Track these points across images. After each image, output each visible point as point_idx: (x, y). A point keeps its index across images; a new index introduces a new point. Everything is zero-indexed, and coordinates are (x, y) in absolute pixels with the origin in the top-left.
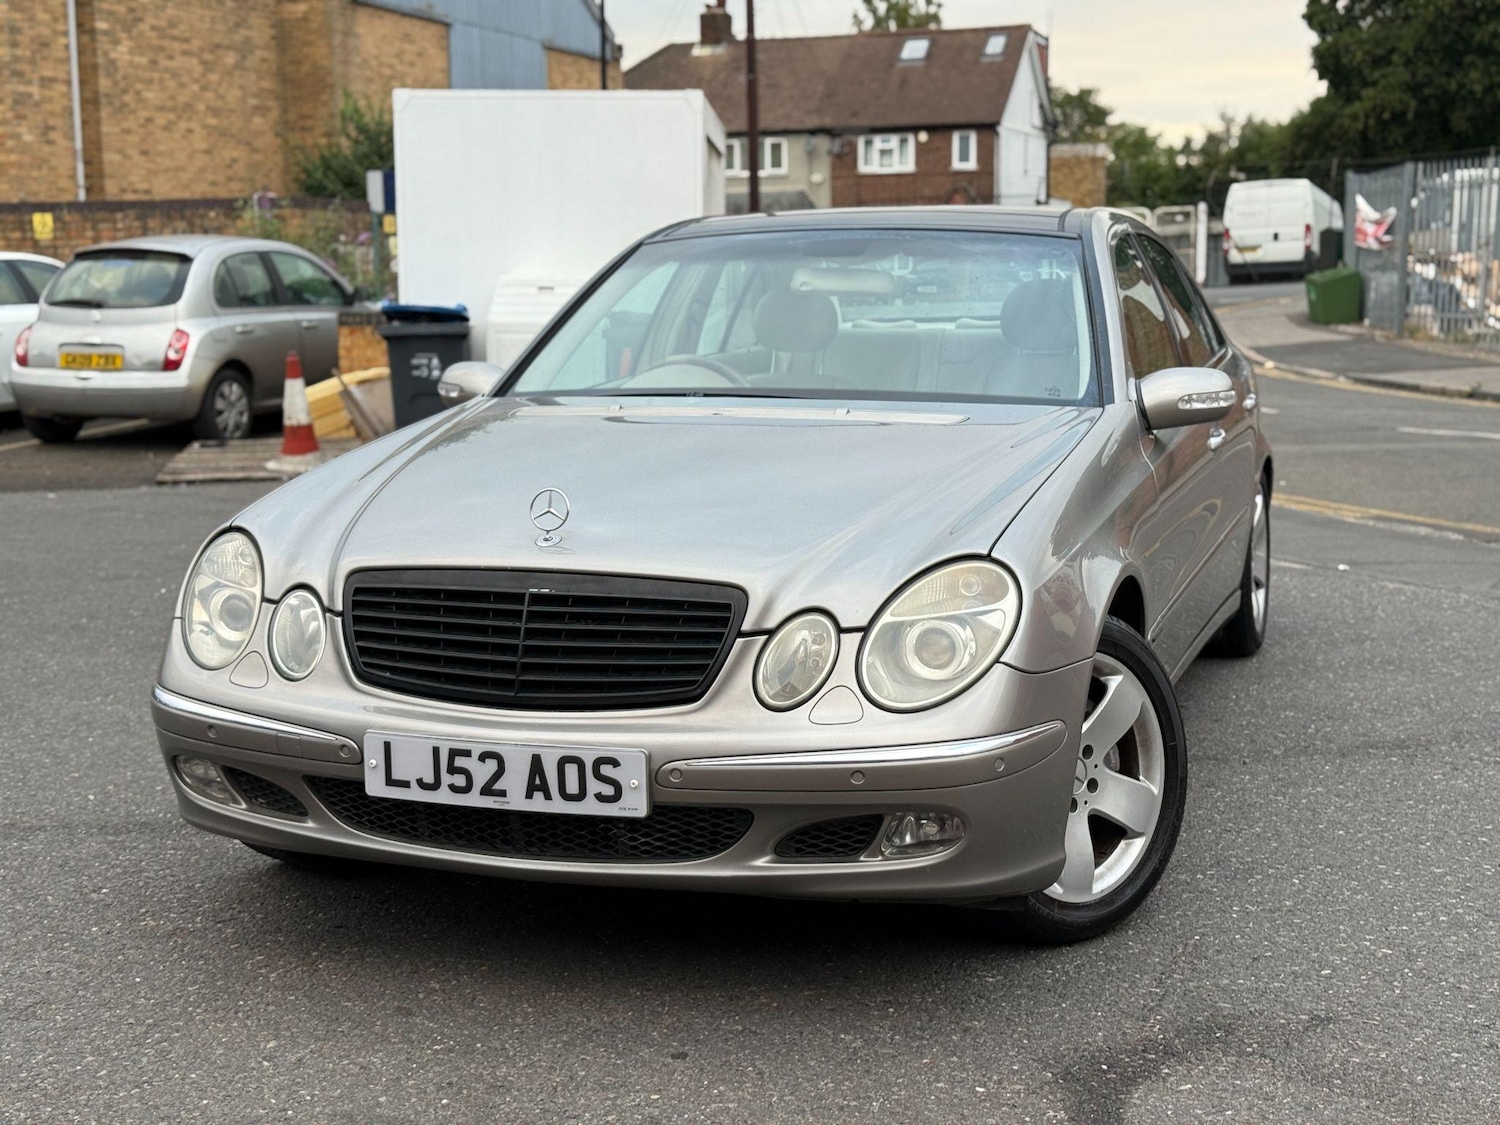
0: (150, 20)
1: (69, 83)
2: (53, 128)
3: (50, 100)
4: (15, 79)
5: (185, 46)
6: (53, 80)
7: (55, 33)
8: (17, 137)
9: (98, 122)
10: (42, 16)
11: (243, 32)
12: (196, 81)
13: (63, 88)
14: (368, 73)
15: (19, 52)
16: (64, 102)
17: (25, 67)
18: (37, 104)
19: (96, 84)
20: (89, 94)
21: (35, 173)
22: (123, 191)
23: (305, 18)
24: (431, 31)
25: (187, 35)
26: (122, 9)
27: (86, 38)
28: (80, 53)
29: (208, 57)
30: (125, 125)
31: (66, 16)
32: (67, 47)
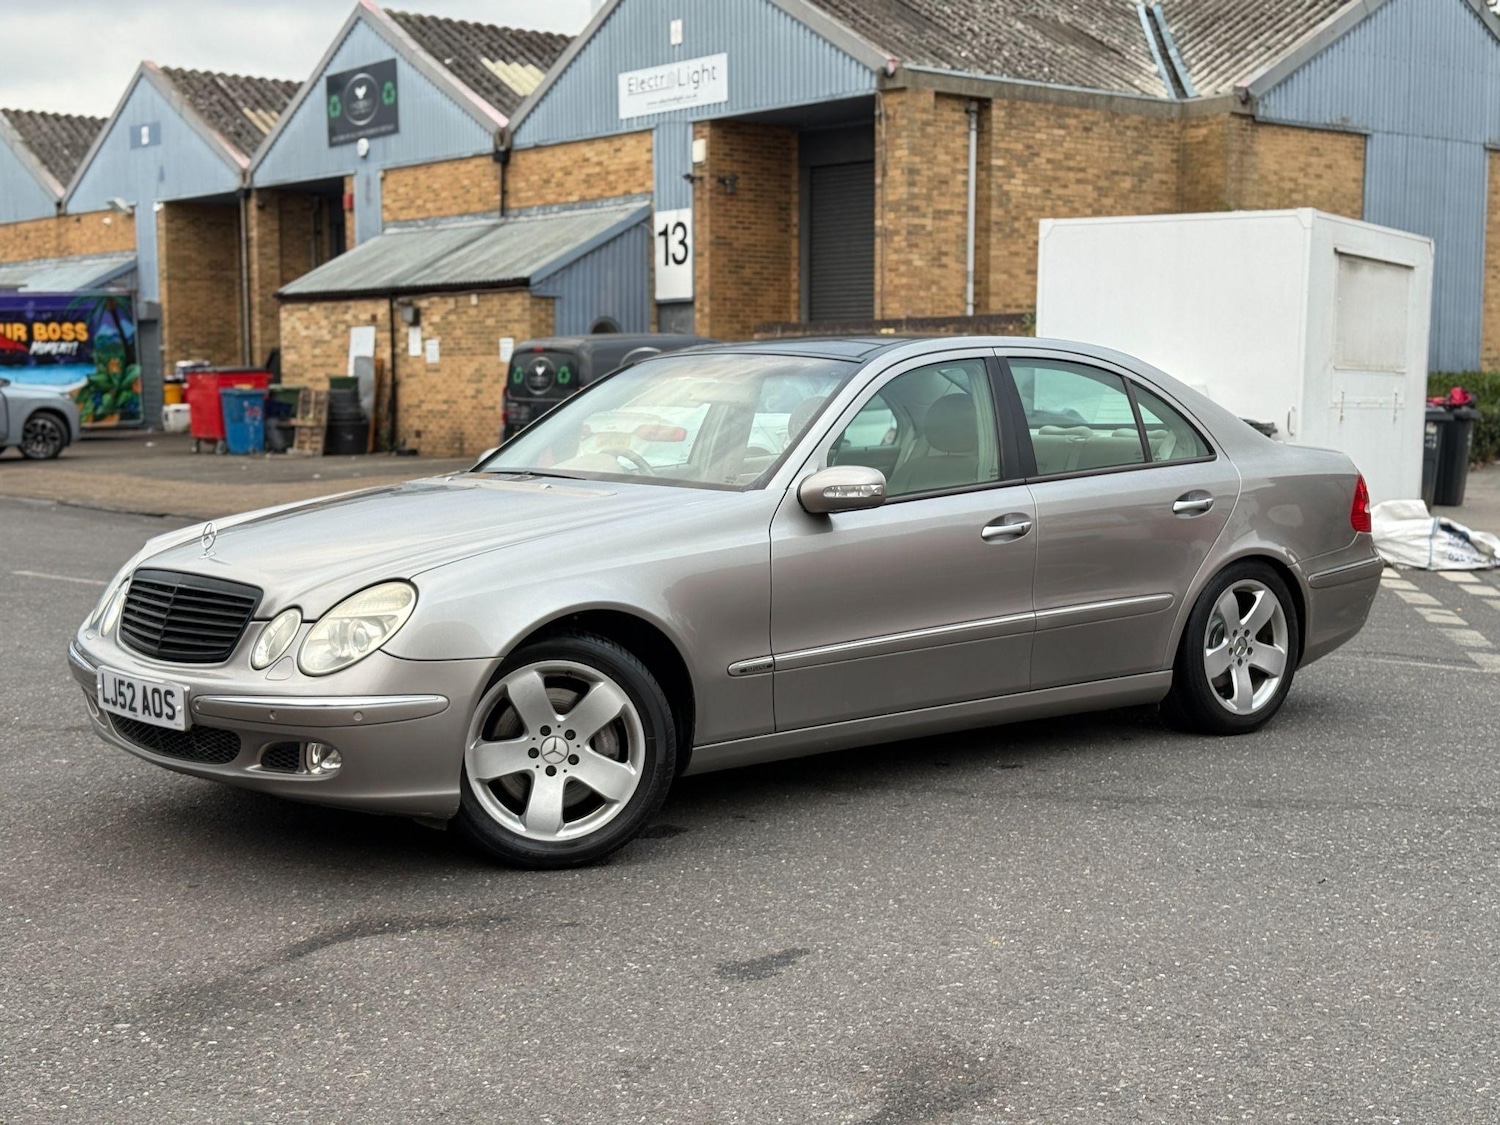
0: (1047, 154)
1: (965, 214)
2: (946, 254)
3: (945, 230)
4: (910, 214)
5: (1081, 175)
6: (949, 212)
7: (954, 171)
8: (908, 262)
9: (988, 246)
10: (942, 157)
11: (1142, 158)
12: (1090, 206)
13: (958, 219)
14: (1265, 188)
15: (916, 190)
16: (960, 231)
17: (922, 204)
18: (930, 234)
19: (989, 214)
20: (983, 224)
21: (922, 293)
22: (1008, 306)
23: (1205, 142)
24: (1343, 143)
25: (1083, 165)
26: (1020, 147)
27: (983, 174)
28: (978, 188)
29: (1103, 183)
30: (1013, 248)
31: (967, 158)
32: (966, 183)
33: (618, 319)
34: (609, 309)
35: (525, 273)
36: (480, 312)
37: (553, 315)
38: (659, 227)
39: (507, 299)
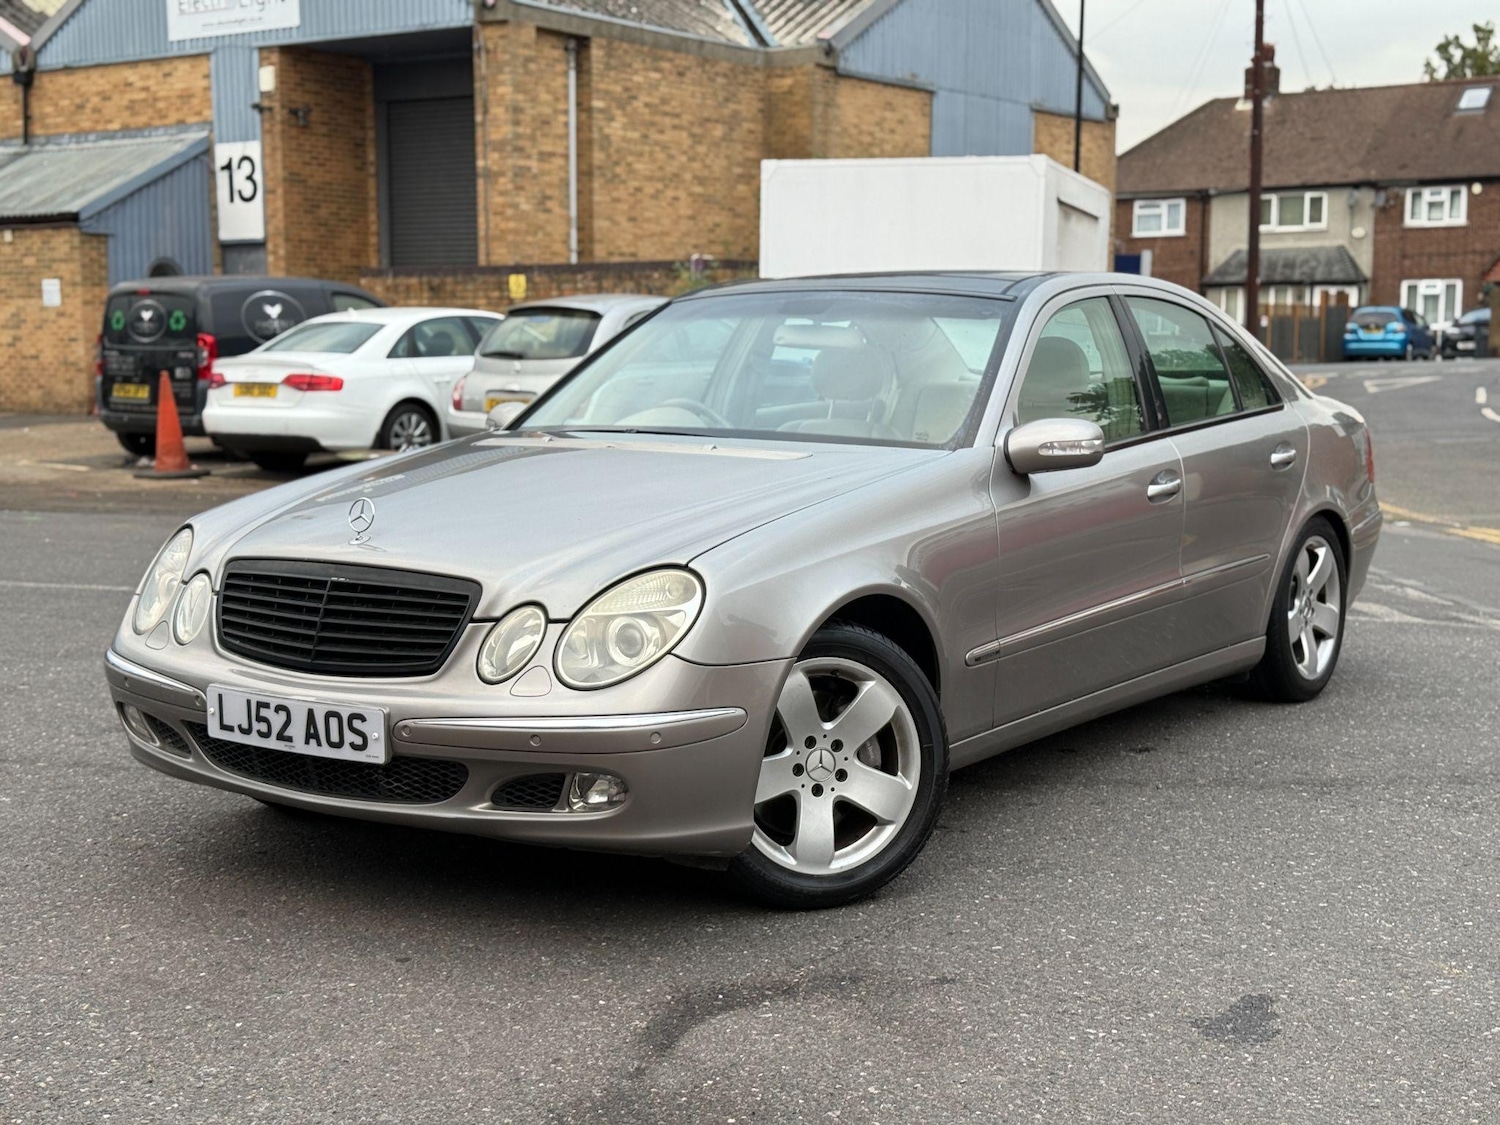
0: (644, 98)
1: (566, 157)
2: (549, 198)
3: (549, 173)
4: (516, 155)
5: (676, 121)
6: (552, 155)
7: (556, 112)
8: (515, 206)
9: (591, 192)
10: (544, 96)
11: (732, 106)
12: (685, 153)
13: (560, 161)
14: (847, 141)
15: (520, 130)
16: (562, 174)
17: (526, 144)
18: (535, 177)
19: (591, 158)
20: (584, 167)
21: (530, 239)
22: (611, 254)
23: (790, 92)
24: (913, 99)
25: (678, 110)
26: (618, 89)
27: (584, 116)
28: (579, 129)
29: (697, 130)
30: (615, 194)
31: (566, 97)
32: (566, 124)
33: (178, 260)
34: (167, 250)
35: (73, 207)
36: (15, 250)
37: (106, 255)
38: (220, 160)
39: (51, 236)
